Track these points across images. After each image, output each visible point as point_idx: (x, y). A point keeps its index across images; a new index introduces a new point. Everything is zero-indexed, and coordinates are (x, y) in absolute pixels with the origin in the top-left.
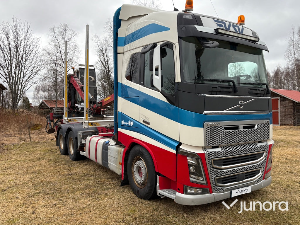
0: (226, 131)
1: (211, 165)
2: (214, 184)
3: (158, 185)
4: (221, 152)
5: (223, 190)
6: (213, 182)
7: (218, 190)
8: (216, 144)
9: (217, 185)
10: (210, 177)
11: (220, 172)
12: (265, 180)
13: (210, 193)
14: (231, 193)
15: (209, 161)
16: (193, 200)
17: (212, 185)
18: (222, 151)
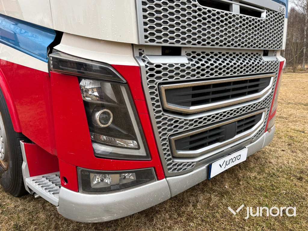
0: (202, 7)
1: (159, 103)
2: (169, 155)
3: (25, 165)
4: (187, 66)
5: (190, 164)
6: (164, 149)
7: (179, 167)
8: (174, 41)
9: (175, 155)
10: (157, 136)
11: (183, 122)
12: (267, 132)
13: (158, 179)
14: (209, 169)
15: (154, 93)
16: (107, 208)
17: (163, 157)
18: (189, 65)
